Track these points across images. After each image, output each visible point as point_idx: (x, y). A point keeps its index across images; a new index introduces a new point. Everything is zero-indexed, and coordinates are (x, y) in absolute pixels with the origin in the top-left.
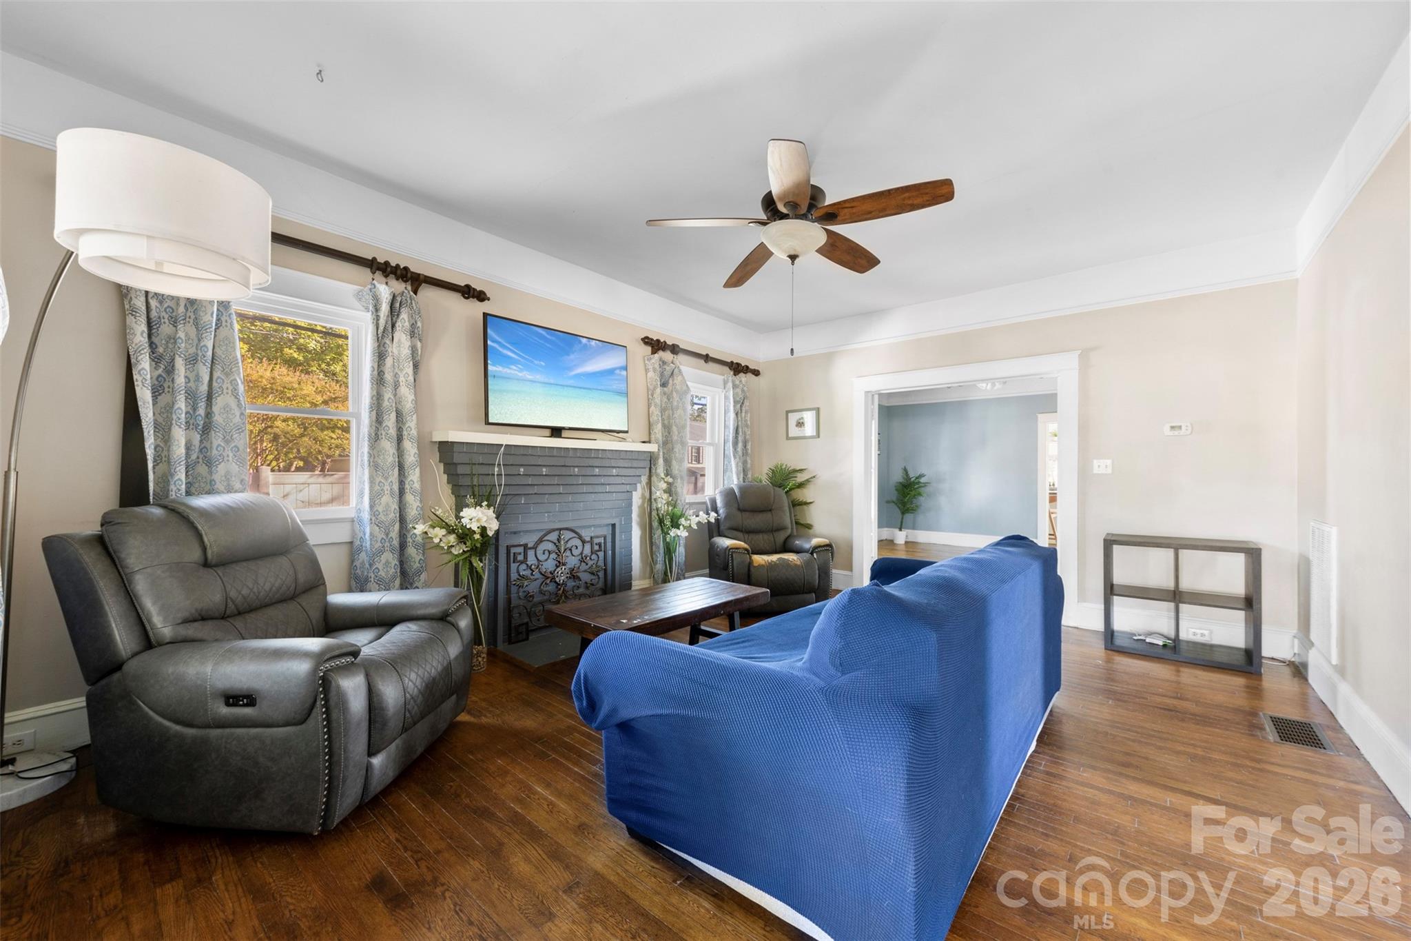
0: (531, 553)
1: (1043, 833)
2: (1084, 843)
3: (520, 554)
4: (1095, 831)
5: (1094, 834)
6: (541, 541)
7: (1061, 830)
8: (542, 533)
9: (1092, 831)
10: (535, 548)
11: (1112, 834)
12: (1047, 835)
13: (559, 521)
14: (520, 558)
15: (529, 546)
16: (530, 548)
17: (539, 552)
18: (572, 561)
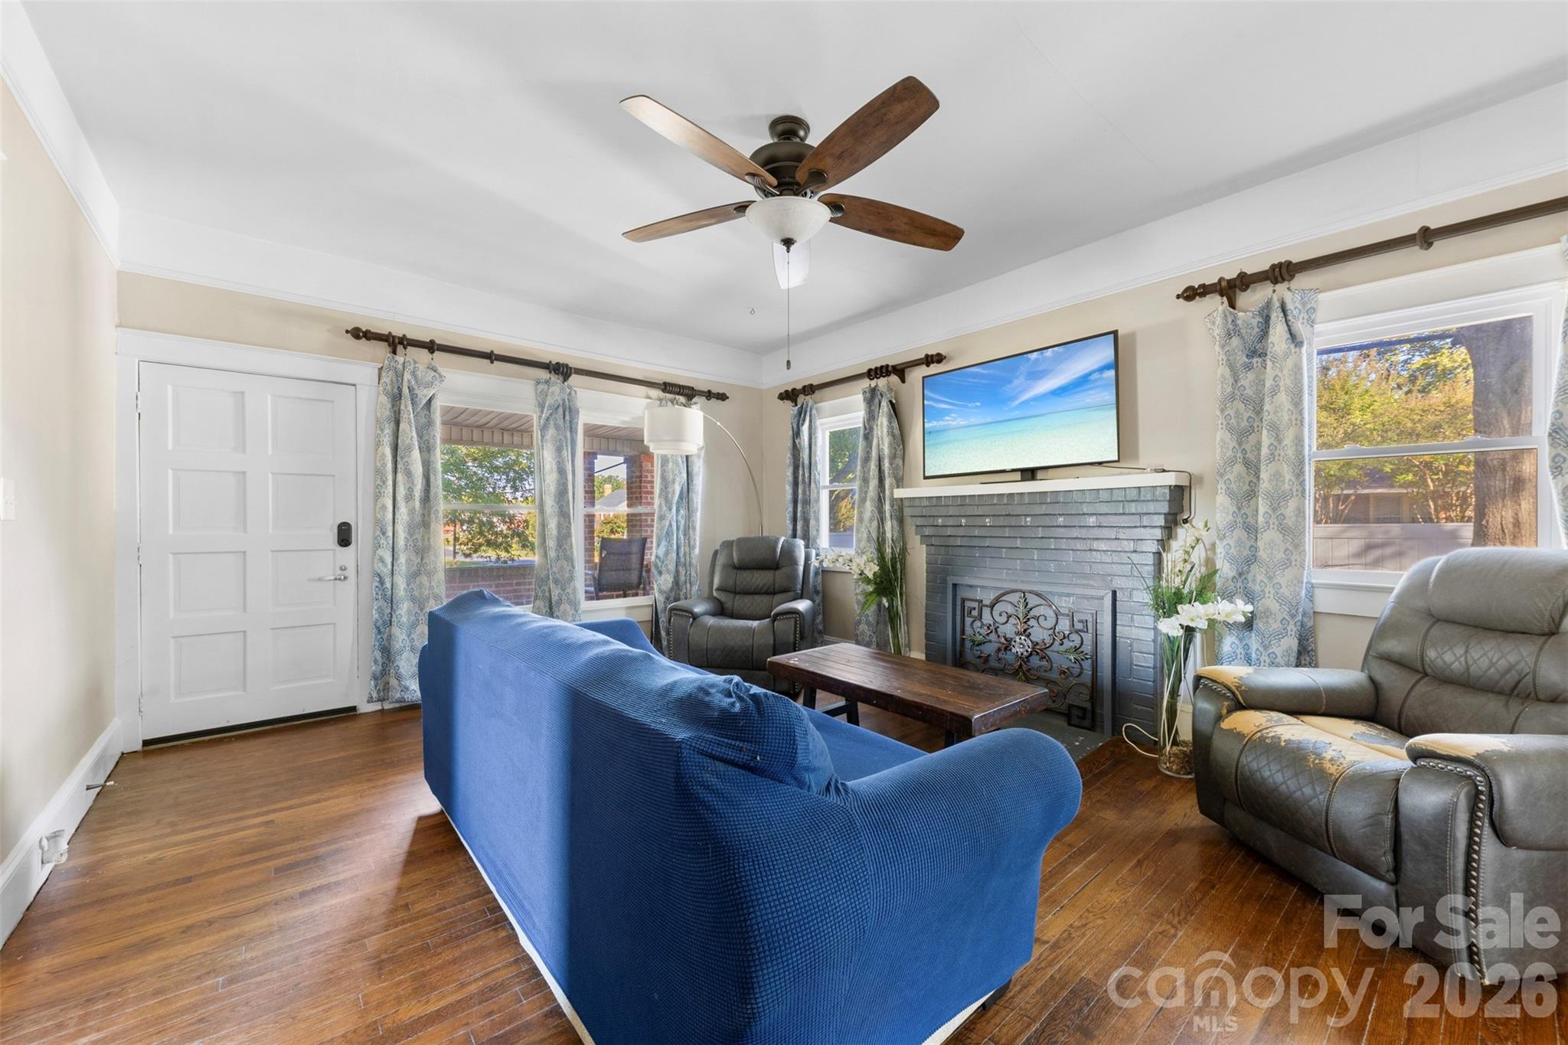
0: (986, 612)
1: (445, 909)
2: (405, 929)
3: (974, 609)
4: (401, 950)
5: (401, 946)
6: (997, 600)
7: (432, 924)
8: (1000, 592)
9: (405, 949)
10: (992, 606)
11: (383, 961)
12: (441, 910)
13: (1022, 582)
14: (975, 613)
15: (984, 603)
16: (987, 606)
17: (996, 613)
18: (1039, 634)
